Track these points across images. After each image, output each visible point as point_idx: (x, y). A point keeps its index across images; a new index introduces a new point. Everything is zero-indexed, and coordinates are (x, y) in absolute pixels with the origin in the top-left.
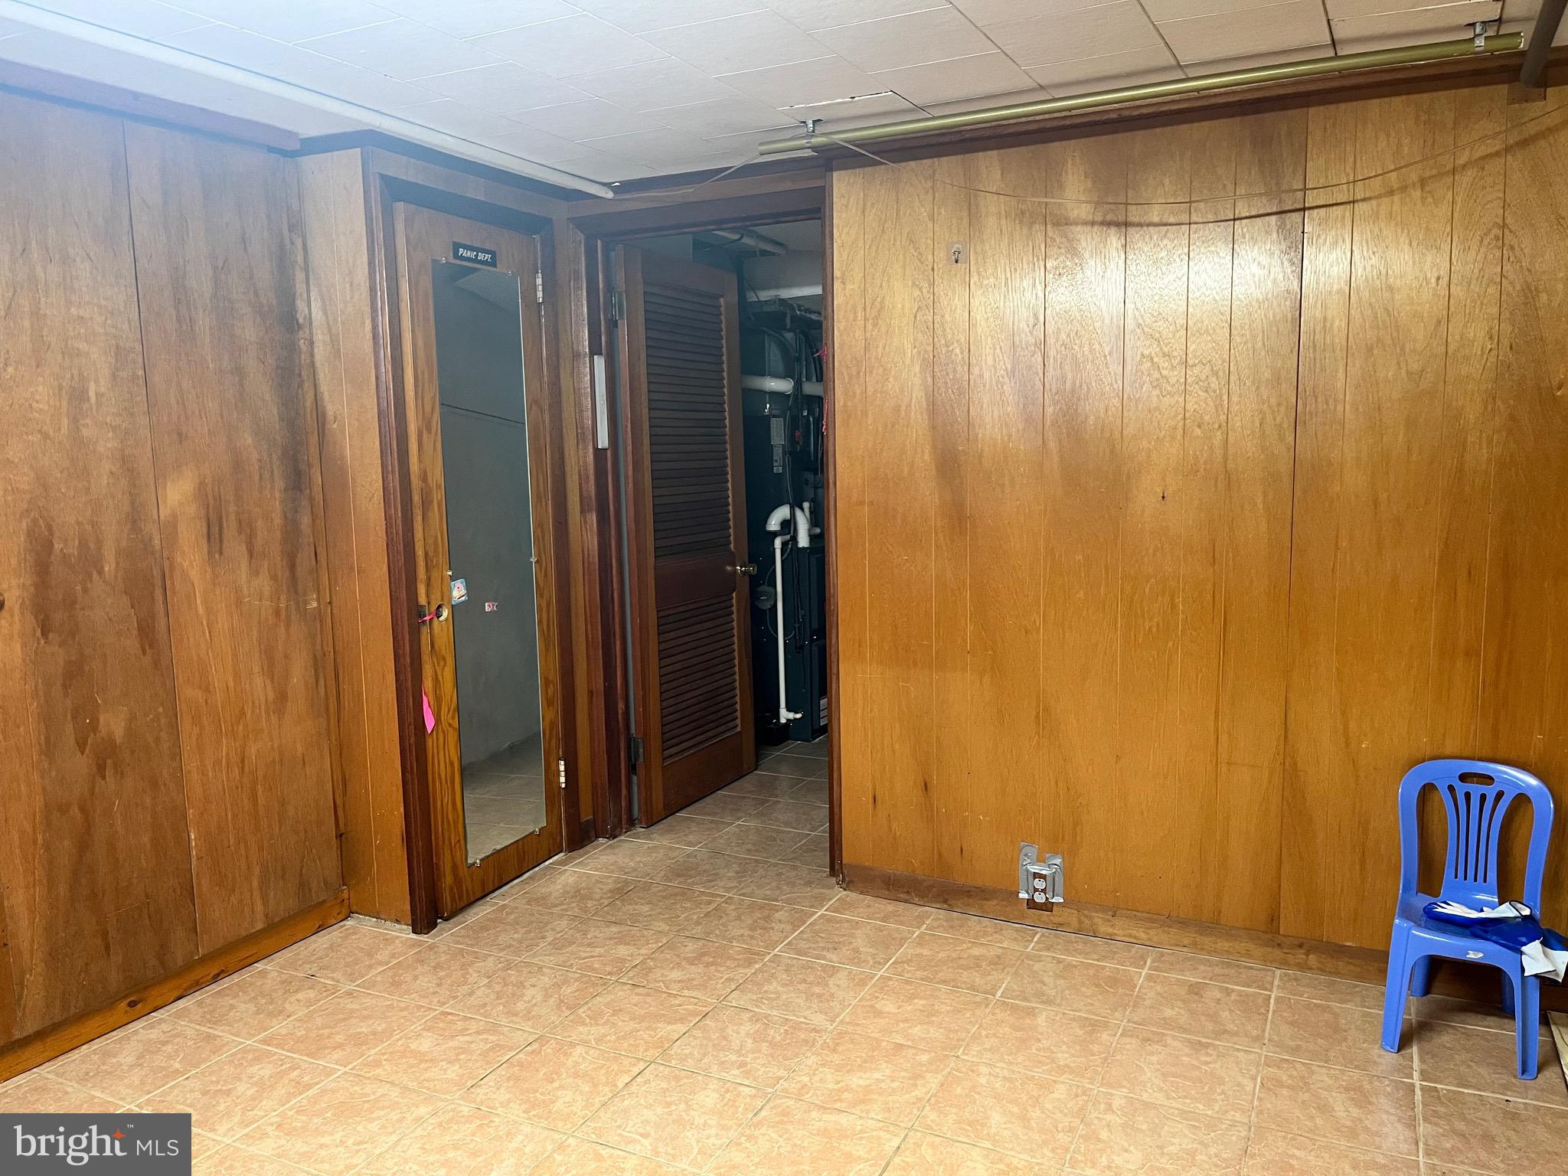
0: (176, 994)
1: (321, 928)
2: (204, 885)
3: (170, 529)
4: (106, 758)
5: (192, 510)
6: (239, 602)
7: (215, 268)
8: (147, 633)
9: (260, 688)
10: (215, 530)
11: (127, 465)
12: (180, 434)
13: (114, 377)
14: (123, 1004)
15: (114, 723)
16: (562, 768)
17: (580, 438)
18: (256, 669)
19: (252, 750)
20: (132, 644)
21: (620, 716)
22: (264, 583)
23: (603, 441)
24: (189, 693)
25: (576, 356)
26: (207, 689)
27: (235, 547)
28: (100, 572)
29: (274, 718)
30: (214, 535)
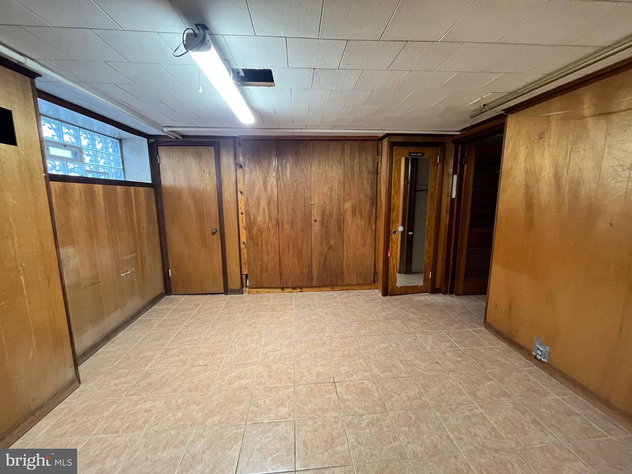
0: (339, 289)
1: (370, 289)
2: (345, 272)
3: (345, 211)
4: (330, 247)
5: (350, 208)
6: (358, 225)
7: (360, 165)
8: (340, 228)
9: (360, 241)
10: (354, 212)
11: (339, 200)
12: (349, 195)
13: (338, 186)
14: (330, 288)
15: (332, 242)
16: (430, 274)
17: (448, 195)
18: (360, 238)
19: (357, 252)
20: (337, 229)
21: (451, 266)
22: (363, 223)
23: (454, 196)
24: (346, 240)
25: (449, 175)
26: (349, 240)
27: (358, 215)
28: (332, 218)
29: (362, 247)
30: (354, 213)
